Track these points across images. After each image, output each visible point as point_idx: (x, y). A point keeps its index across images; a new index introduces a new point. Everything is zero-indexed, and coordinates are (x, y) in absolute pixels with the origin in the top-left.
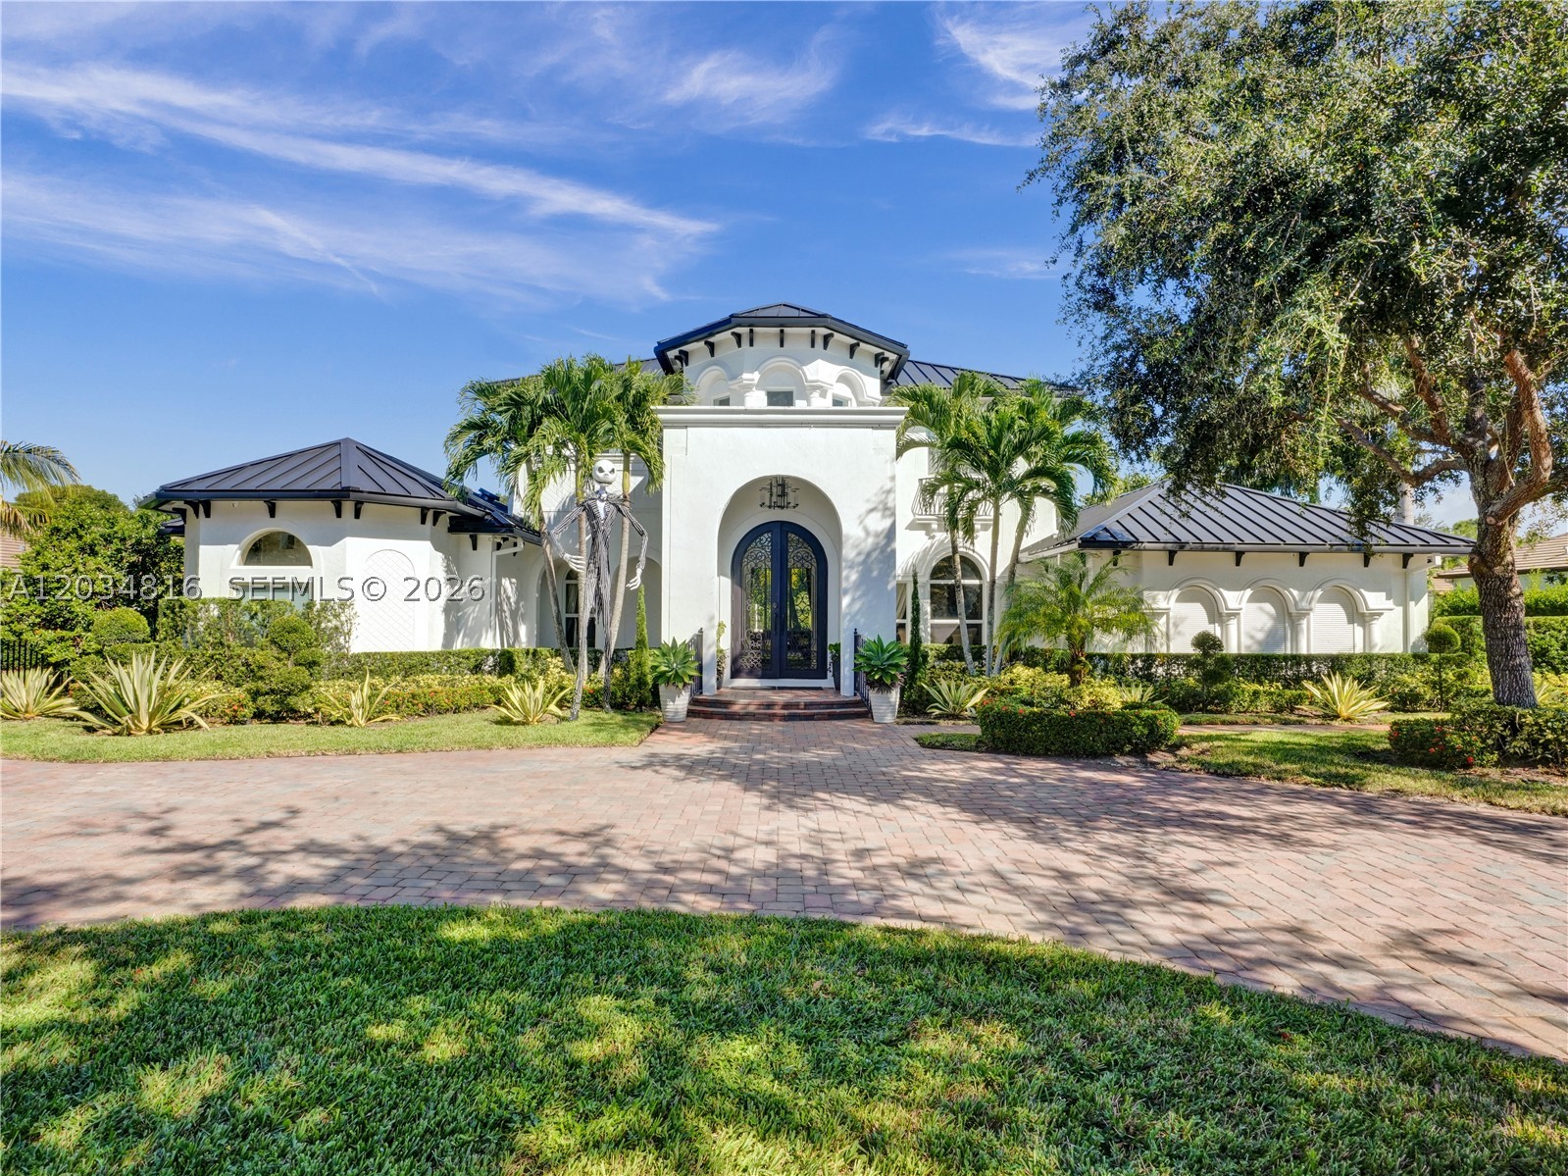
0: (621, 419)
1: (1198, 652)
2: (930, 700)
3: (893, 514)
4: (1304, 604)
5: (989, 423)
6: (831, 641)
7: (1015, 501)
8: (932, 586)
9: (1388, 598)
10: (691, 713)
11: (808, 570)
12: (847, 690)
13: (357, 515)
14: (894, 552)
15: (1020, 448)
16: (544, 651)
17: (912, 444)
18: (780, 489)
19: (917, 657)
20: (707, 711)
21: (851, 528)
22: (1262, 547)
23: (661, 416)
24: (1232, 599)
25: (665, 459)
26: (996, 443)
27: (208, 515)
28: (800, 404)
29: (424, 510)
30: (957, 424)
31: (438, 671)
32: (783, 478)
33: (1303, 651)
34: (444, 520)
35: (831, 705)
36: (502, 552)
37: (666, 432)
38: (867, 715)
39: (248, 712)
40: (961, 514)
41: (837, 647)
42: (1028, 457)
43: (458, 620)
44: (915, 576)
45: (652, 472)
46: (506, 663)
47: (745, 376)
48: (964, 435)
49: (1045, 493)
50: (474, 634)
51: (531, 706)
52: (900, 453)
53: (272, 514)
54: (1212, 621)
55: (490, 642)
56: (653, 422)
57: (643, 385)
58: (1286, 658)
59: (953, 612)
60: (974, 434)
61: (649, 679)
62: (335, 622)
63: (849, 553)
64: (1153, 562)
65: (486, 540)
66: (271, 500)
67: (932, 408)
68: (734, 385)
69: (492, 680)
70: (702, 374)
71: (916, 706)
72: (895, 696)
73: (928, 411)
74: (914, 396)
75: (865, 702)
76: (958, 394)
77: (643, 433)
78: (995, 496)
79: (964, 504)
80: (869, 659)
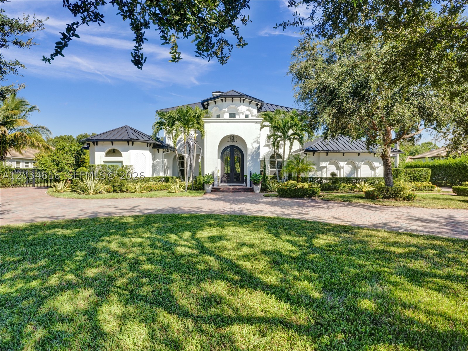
0: (195, 122)
1: (331, 177)
2: (268, 188)
3: (259, 143)
4: (359, 165)
5: (283, 121)
6: (245, 174)
7: (288, 141)
8: (270, 161)
9: (380, 164)
10: (212, 191)
11: (239, 157)
12: (249, 186)
13: (133, 145)
14: (259, 153)
15: (291, 127)
16: (175, 177)
17: (265, 126)
18: (232, 138)
19: (265, 178)
20: (215, 190)
21: (249, 146)
22: (349, 152)
23: (204, 120)
24: (342, 164)
25: (205, 131)
26: (284, 127)
27: (97, 145)
28: (237, 117)
29: (148, 143)
30: (275, 122)
31: (152, 181)
32: (233, 135)
33: (359, 177)
34: (152, 145)
35: (245, 189)
36: (165, 153)
37: (205, 124)
38: (253, 191)
39: (112, 190)
40: (276, 144)
41: (246, 176)
42: (293, 130)
43: (155, 169)
44: (265, 158)
45: (202, 134)
46: (167, 180)
47: (224, 109)
48: (277, 125)
49: (296, 139)
50: (158, 173)
51: (176, 189)
52: (261, 128)
53: (113, 145)
54: (337, 169)
55: (162, 175)
56: (202, 122)
57: (200, 113)
58: (354, 178)
59: (274, 168)
60: (279, 124)
61: (202, 182)
62: (129, 170)
63: (249, 152)
64: (323, 155)
65: (161, 150)
66: (112, 141)
67: (269, 117)
68: (221, 112)
69: (165, 184)
70: (213, 109)
71: (264, 189)
72: (260, 186)
73: (268, 118)
74: (265, 115)
75: (253, 188)
76: (275, 115)
77: (200, 125)
78: (284, 139)
79: (276, 142)
80: (253, 178)
